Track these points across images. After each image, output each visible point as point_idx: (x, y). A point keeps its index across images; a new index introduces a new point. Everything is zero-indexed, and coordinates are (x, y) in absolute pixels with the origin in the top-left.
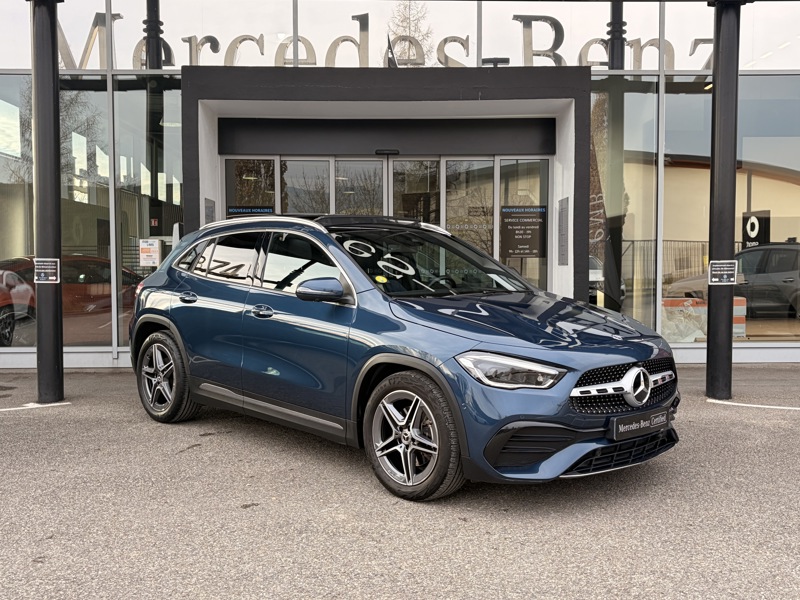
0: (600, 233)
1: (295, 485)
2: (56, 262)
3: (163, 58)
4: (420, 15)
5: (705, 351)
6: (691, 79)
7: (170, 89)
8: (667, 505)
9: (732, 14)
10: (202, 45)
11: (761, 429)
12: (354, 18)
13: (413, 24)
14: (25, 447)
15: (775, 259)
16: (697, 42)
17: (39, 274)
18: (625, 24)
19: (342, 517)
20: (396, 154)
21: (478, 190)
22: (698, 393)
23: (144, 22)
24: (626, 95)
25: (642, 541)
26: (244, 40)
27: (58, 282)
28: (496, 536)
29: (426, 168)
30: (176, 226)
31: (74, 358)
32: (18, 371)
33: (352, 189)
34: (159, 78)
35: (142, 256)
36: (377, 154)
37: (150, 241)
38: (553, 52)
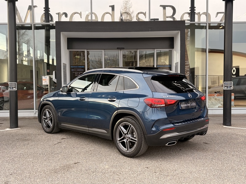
0: (188, 73)
1: (91, 156)
2: (15, 84)
3: (50, 19)
4: (130, 7)
5: (223, 110)
6: (216, 25)
7: (52, 29)
8: (213, 162)
9: (230, 3)
10: (62, 15)
11: (242, 136)
12: (110, 6)
13: (128, 9)
14: (5, 143)
15: (242, 81)
16: (218, 13)
17: (10, 87)
18: (195, 7)
19: (107, 167)
20: (123, 49)
21: (148, 60)
22: (220, 124)
23: (44, 8)
24: (196, 30)
25: (206, 175)
26: (75, 13)
27: (16, 90)
28: (158, 174)
29: (132, 53)
30: (54, 72)
31: (21, 114)
32: (4, 118)
33: (110, 60)
34: (49, 25)
35: (43, 81)
36: (117, 49)
37: (46, 77)
38: (172, 17)
